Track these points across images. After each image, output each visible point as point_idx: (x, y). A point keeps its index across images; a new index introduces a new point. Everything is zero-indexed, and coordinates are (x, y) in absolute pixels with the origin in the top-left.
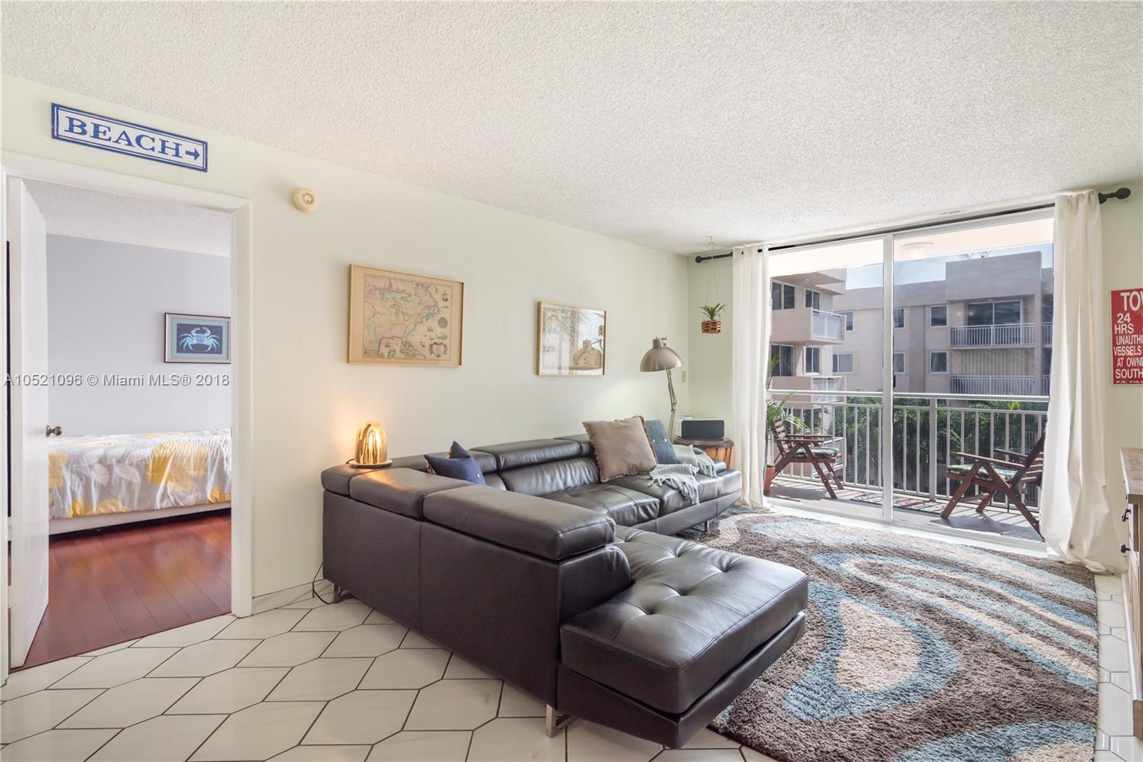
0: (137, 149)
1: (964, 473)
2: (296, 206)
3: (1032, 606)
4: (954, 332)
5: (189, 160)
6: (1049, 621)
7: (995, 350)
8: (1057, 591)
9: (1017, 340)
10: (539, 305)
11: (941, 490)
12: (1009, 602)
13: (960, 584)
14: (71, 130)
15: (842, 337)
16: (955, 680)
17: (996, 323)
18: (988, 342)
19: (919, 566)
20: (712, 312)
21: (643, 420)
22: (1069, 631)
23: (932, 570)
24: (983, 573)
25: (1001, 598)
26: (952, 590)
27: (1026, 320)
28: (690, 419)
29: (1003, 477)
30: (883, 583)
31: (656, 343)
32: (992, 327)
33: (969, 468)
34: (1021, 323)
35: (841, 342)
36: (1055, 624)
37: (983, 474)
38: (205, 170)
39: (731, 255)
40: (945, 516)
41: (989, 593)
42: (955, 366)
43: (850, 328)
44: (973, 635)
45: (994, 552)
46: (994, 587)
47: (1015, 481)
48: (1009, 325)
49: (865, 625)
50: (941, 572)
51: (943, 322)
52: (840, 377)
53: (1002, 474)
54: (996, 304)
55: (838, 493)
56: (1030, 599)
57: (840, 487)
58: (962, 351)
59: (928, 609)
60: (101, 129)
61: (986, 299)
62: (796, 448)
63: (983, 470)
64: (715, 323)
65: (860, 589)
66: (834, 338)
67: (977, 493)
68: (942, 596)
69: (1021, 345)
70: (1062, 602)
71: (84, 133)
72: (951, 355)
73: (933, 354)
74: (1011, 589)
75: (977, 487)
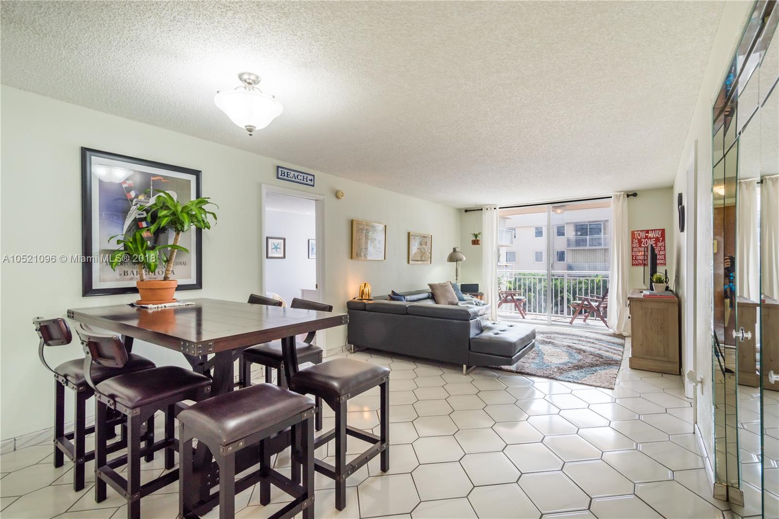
0: (297, 180)
1: (578, 305)
2: (337, 197)
3: (603, 344)
4: (569, 241)
5: (309, 182)
6: (608, 347)
7: (589, 250)
8: (612, 341)
9: (600, 244)
10: (409, 234)
11: (569, 314)
12: (596, 344)
13: (579, 340)
14: (281, 175)
15: (512, 243)
16: (580, 360)
17: (590, 235)
18: (586, 245)
19: (564, 336)
20: (476, 236)
21: (451, 283)
22: (614, 349)
23: (569, 337)
24: (586, 337)
25: (593, 343)
26: (577, 342)
27: (605, 234)
28: (464, 283)
29: (594, 305)
30: (552, 341)
31: (454, 250)
32: (588, 237)
33: (580, 302)
34: (602, 235)
35: (511, 245)
36: (610, 348)
37: (586, 305)
38: (313, 186)
39: (482, 209)
40: (571, 323)
41: (589, 342)
42: (569, 258)
43: (515, 237)
44: (584, 351)
45: (591, 332)
46: (592, 341)
47: (598, 307)
48: (596, 236)
49: (549, 351)
50: (572, 338)
51: (563, 235)
52: (511, 264)
53: (594, 304)
54: (590, 225)
55: (525, 316)
56: (603, 343)
57: (526, 315)
58: (572, 250)
59: (569, 347)
60: (289, 174)
61: (585, 222)
62: (507, 296)
63: (586, 303)
64: (478, 241)
65: (544, 342)
66: (508, 243)
67: (583, 313)
68: (573, 343)
69: (602, 247)
70: (613, 343)
71: (284, 176)
72: (567, 253)
73: (558, 252)
74: (597, 341)
75: (583, 309)
